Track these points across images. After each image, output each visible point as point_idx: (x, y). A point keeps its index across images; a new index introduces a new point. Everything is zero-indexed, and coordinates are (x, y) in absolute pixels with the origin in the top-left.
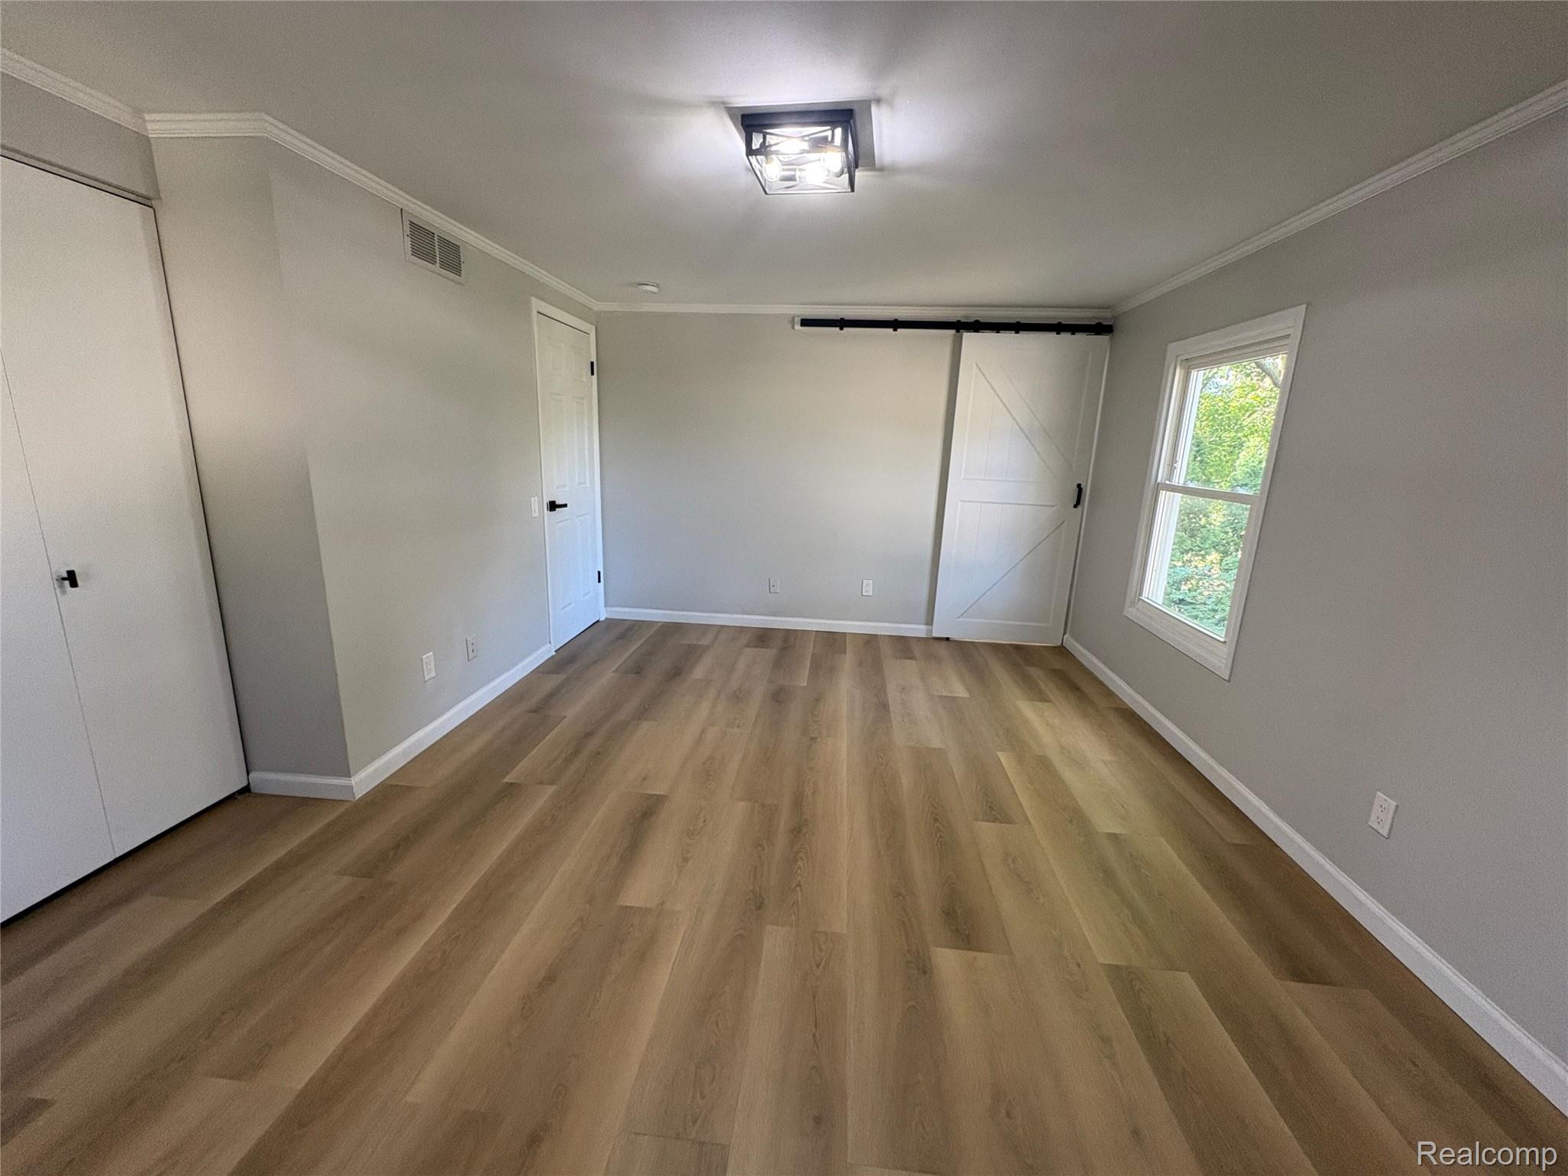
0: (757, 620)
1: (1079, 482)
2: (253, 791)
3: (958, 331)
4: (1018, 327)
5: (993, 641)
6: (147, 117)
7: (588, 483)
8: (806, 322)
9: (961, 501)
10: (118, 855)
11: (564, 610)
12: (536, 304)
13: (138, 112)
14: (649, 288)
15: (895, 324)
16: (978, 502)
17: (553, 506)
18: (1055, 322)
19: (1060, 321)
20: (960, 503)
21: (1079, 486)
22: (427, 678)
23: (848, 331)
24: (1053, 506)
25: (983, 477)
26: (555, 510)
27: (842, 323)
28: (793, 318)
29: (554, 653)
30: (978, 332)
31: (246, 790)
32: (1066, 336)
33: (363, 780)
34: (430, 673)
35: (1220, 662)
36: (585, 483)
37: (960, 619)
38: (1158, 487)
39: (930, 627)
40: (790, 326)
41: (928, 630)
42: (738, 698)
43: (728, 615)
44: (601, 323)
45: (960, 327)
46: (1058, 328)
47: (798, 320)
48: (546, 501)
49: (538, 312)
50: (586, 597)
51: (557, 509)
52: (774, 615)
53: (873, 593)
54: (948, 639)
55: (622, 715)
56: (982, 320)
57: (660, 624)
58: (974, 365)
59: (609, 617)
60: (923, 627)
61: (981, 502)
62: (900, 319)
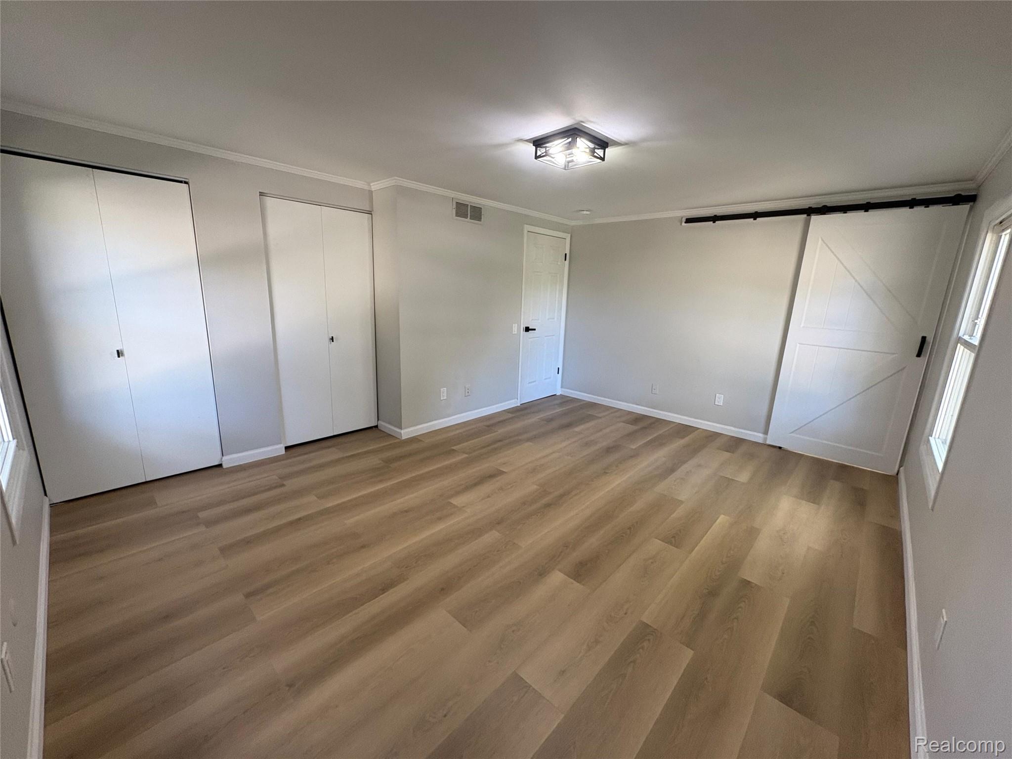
0: (641, 409)
1: (925, 335)
2: (379, 428)
3: (807, 215)
4: (866, 207)
5: (821, 458)
6: (371, 184)
7: (556, 319)
8: (689, 221)
9: (799, 343)
10: (335, 434)
11: (530, 385)
12: (527, 228)
13: (369, 184)
14: (585, 212)
15: (755, 215)
16: (816, 346)
17: (527, 329)
18: (909, 199)
19: (914, 197)
20: (798, 345)
21: (922, 337)
22: (442, 399)
23: (719, 223)
24: (893, 354)
25: (822, 327)
26: (528, 331)
27: (715, 219)
28: (679, 218)
29: (519, 405)
30: (825, 214)
31: (376, 427)
32: (919, 210)
33: (406, 433)
34: (444, 396)
36: (554, 319)
37: (792, 434)
38: (958, 341)
39: (766, 436)
40: (679, 224)
41: (764, 437)
42: (587, 444)
43: (625, 404)
44: (573, 232)
45: (809, 211)
46: (912, 203)
47: (684, 220)
48: (523, 326)
49: (528, 231)
50: (548, 380)
51: (530, 331)
52: (652, 408)
53: (723, 403)
54: (780, 448)
55: (525, 436)
56: (829, 205)
57: (585, 402)
58: (820, 239)
59: (563, 394)
60: (761, 435)
61: (819, 346)
62: (759, 212)
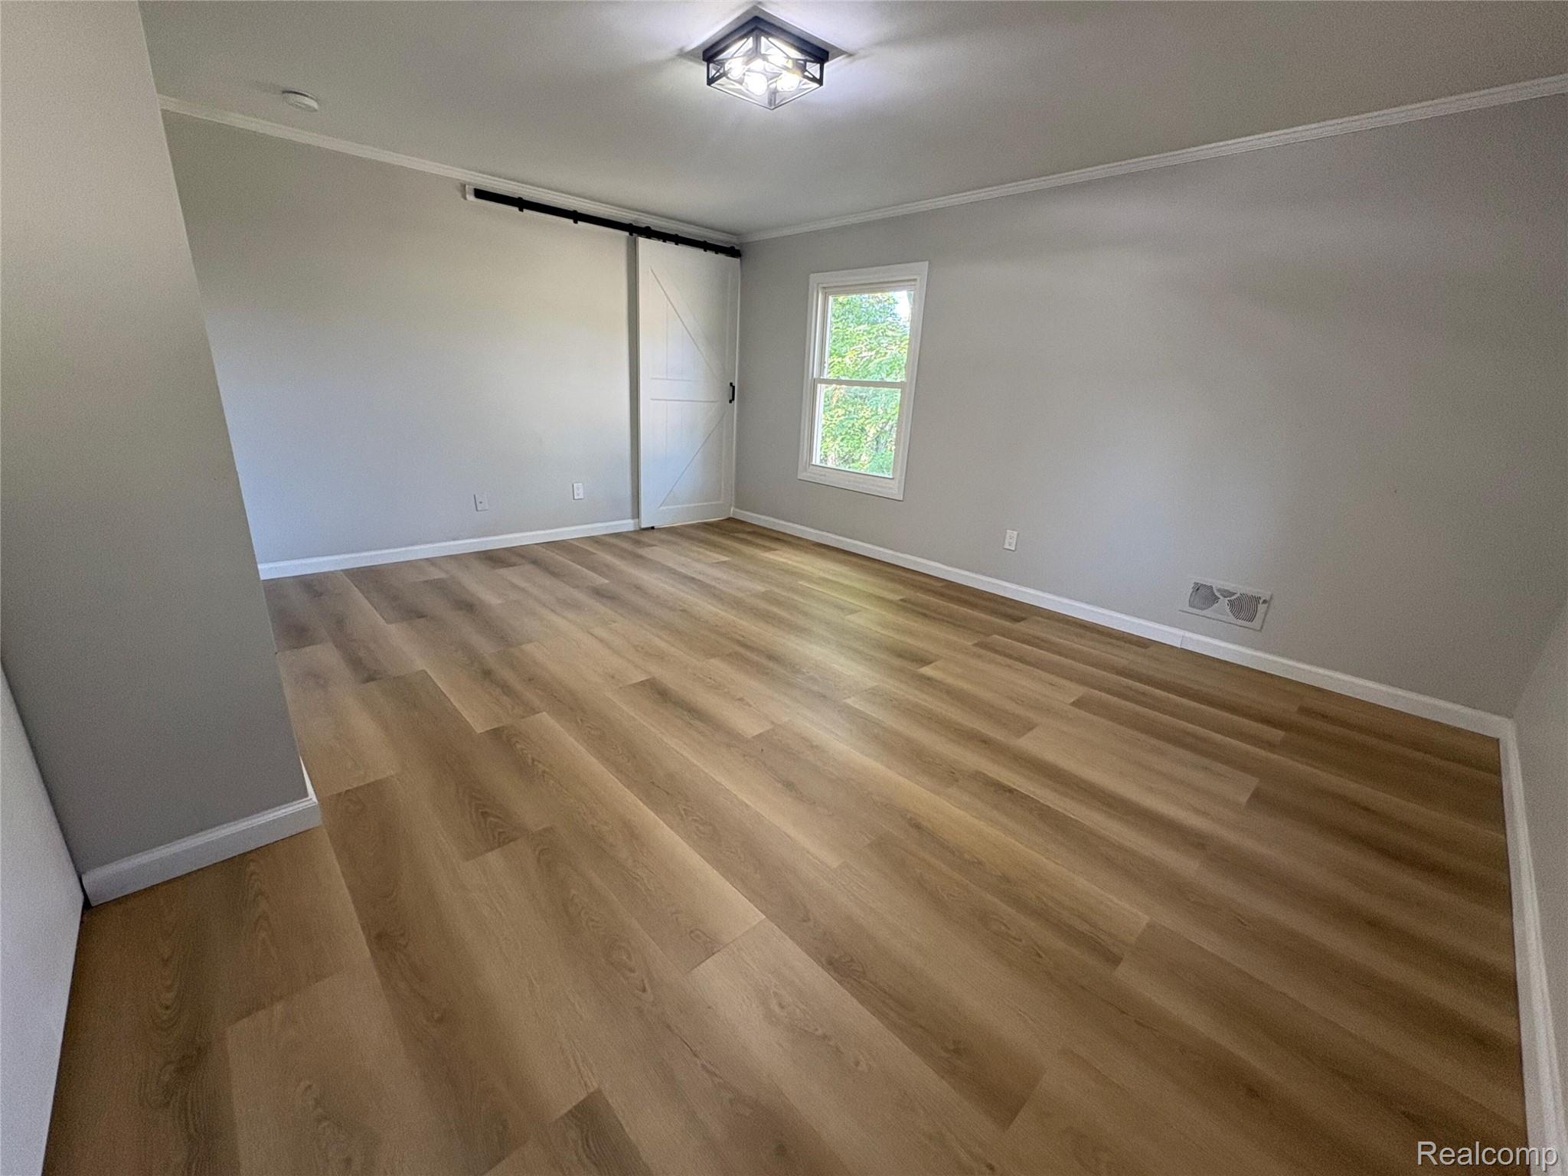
0: (467, 544)
1: (731, 381)
3: (631, 234)
4: (677, 239)
5: (686, 523)
8: (480, 194)
9: (651, 399)
14: (307, 101)
15: (576, 216)
16: (664, 400)
18: (702, 240)
19: (706, 240)
20: (650, 401)
21: (731, 384)
23: (528, 213)
24: (716, 402)
25: (665, 377)
27: (522, 204)
28: (464, 186)
30: (649, 238)
32: (710, 254)
35: (895, 491)
37: (662, 508)
38: (815, 382)
39: (637, 520)
40: (459, 195)
41: (635, 523)
45: (635, 230)
46: (705, 246)
47: (469, 189)
52: (486, 536)
53: (584, 494)
54: (653, 528)
56: (652, 228)
58: (650, 268)
60: (631, 521)
61: (666, 400)
62: (579, 212)
